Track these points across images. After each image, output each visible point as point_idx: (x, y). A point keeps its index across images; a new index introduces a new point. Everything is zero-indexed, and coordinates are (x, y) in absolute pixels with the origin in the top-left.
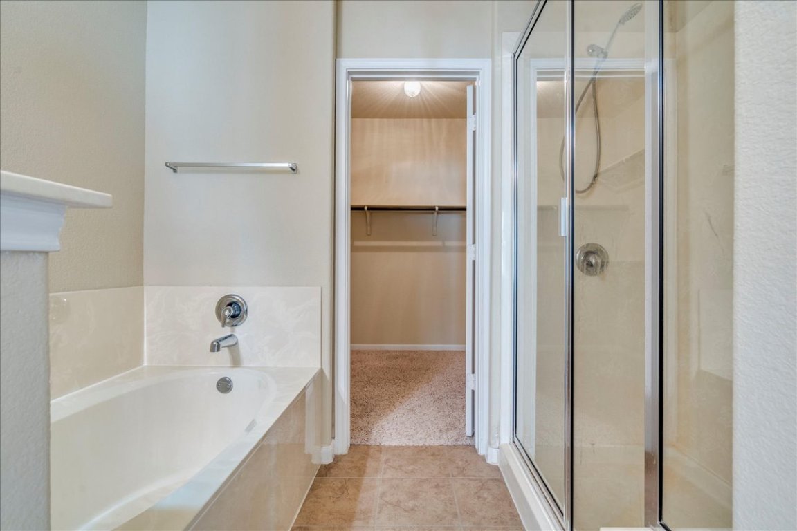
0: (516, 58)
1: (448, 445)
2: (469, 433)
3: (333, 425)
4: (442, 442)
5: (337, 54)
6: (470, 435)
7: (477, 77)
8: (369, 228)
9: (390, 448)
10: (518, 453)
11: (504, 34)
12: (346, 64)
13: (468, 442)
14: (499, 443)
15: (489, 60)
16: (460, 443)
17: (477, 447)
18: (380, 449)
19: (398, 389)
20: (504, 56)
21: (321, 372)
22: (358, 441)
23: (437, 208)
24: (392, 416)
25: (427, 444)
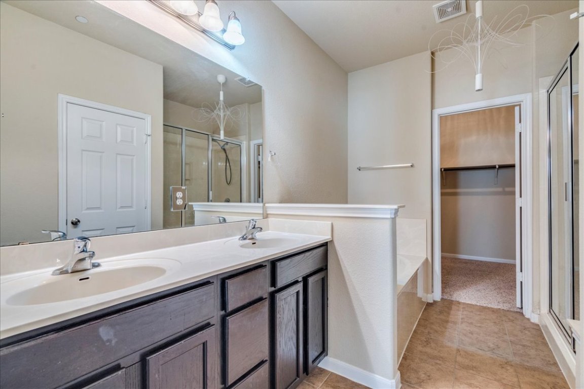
0: (549, 93)
1: (503, 310)
2: (519, 305)
3: (432, 286)
4: (499, 307)
5: (433, 108)
6: (520, 307)
7: (522, 103)
8: (444, 181)
9: (464, 304)
10: (552, 318)
11: (540, 79)
12: (438, 112)
13: (519, 310)
14: (540, 312)
15: (531, 94)
16: (511, 310)
17: (524, 313)
18: (459, 303)
19: (468, 279)
20: (540, 92)
21: (427, 259)
22: (446, 297)
23: (497, 167)
24: (465, 291)
25: (489, 306)
